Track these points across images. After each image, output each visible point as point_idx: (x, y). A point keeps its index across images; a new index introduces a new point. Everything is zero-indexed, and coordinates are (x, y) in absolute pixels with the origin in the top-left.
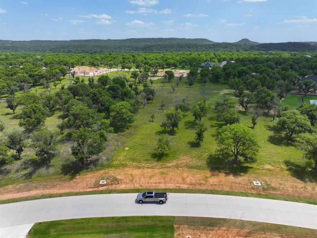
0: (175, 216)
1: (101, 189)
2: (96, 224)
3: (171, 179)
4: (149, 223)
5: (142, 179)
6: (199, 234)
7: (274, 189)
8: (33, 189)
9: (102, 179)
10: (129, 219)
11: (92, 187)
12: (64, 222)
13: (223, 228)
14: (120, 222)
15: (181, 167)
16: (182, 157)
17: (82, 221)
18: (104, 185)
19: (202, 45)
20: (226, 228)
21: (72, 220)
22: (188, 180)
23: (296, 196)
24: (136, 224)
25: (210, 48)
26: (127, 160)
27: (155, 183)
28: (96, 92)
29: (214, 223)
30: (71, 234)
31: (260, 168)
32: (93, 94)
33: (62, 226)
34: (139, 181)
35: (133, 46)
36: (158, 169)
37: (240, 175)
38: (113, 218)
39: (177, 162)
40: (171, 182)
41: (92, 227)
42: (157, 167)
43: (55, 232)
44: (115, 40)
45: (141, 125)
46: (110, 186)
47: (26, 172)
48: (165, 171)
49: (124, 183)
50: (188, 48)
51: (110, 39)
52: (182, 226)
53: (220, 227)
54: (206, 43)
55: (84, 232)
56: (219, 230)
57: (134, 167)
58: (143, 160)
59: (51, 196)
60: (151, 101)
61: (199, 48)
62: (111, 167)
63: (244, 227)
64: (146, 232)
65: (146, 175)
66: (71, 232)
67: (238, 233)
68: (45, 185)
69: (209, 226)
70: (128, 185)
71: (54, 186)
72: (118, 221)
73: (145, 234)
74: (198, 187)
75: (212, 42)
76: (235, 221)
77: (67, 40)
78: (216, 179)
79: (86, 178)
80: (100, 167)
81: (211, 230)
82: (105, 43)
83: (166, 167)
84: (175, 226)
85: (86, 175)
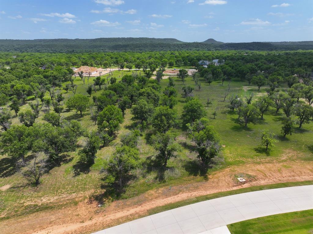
1: (244, 186)
2: (286, 221)
3: (300, 172)
5: (274, 174)
8: (178, 193)
9: (237, 177)
11: (234, 185)
12: (254, 222)
14: (306, 216)
15: (296, 160)
16: (285, 151)
18: (245, 183)
19: (174, 45)
25: (182, 48)
26: (237, 157)
33: (256, 225)
35: (105, 45)
36: (276, 163)
44: (84, 39)
46: (251, 183)
48: (285, 164)
49: (261, 178)
50: (161, 47)
51: (79, 39)
54: (175, 43)
58: (254, 156)
62: (231, 165)
65: (272, 169)
68: (186, 188)
70: (266, 180)
72: (303, 216)
75: (181, 42)
77: (31, 39)
79: (219, 177)
80: (221, 166)
82: (73, 43)
83: (283, 161)
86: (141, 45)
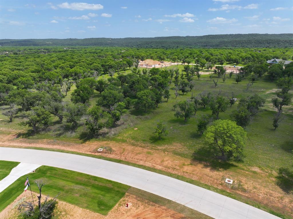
0: (131, 187)
1: (97, 154)
2: (75, 176)
3: (152, 159)
4: (110, 186)
5: (130, 154)
6: (140, 205)
7: (244, 191)
8: (56, 145)
9: (102, 148)
10: (97, 179)
11: (92, 151)
12: (58, 170)
13: (163, 207)
14: (91, 179)
15: (168, 152)
16: (175, 144)
17: (68, 172)
18: (100, 152)
20: (165, 208)
21: (63, 169)
22: (165, 163)
23: (263, 203)
24: (100, 184)
26: (129, 137)
27: (138, 159)
28: (135, 81)
29: (158, 201)
30: (57, 178)
31: (245, 169)
32: (133, 82)
33: (56, 171)
34: (127, 155)
35: (210, 42)
36: (148, 149)
37: (218, 169)
38: (88, 175)
39: (167, 147)
40: (151, 162)
41: (72, 177)
42: (148, 148)
43: (49, 174)
44: (193, 37)
45: (162, 112)
46: (104, 154)
47: (58, 132)
48: (152, 151)
49: (115, 154)
50: (268, 44)
51: (189, 36)
52: (132, 195)
53: (161, 206)
55: (65, 179)
56: (158, 207)
57: (130, 144)
58: (141, 140)
59: (62, 151)
60: (186, 93)
61: (282, 43)
62: (114, 140)
63: (182, 212)
64: (102, 191)
65: (135, 151)
66: (58, 177)
67: (173, 214)
68: (64, 144)
69: (153, 202)
70: (117, 156)
71: (69, 146)
72: (90, 178)
73: (101, 192)
74: (170, 171)
76: (179, 205)
77: (152, 37)
78: (191, 168)
79: (92, 144)
80: (106, 139)
81: (152, 205)
82: (183, 40)
83: (155, 149)
84: (127, 194)
85: (93, 142)
86: (244, 42)
